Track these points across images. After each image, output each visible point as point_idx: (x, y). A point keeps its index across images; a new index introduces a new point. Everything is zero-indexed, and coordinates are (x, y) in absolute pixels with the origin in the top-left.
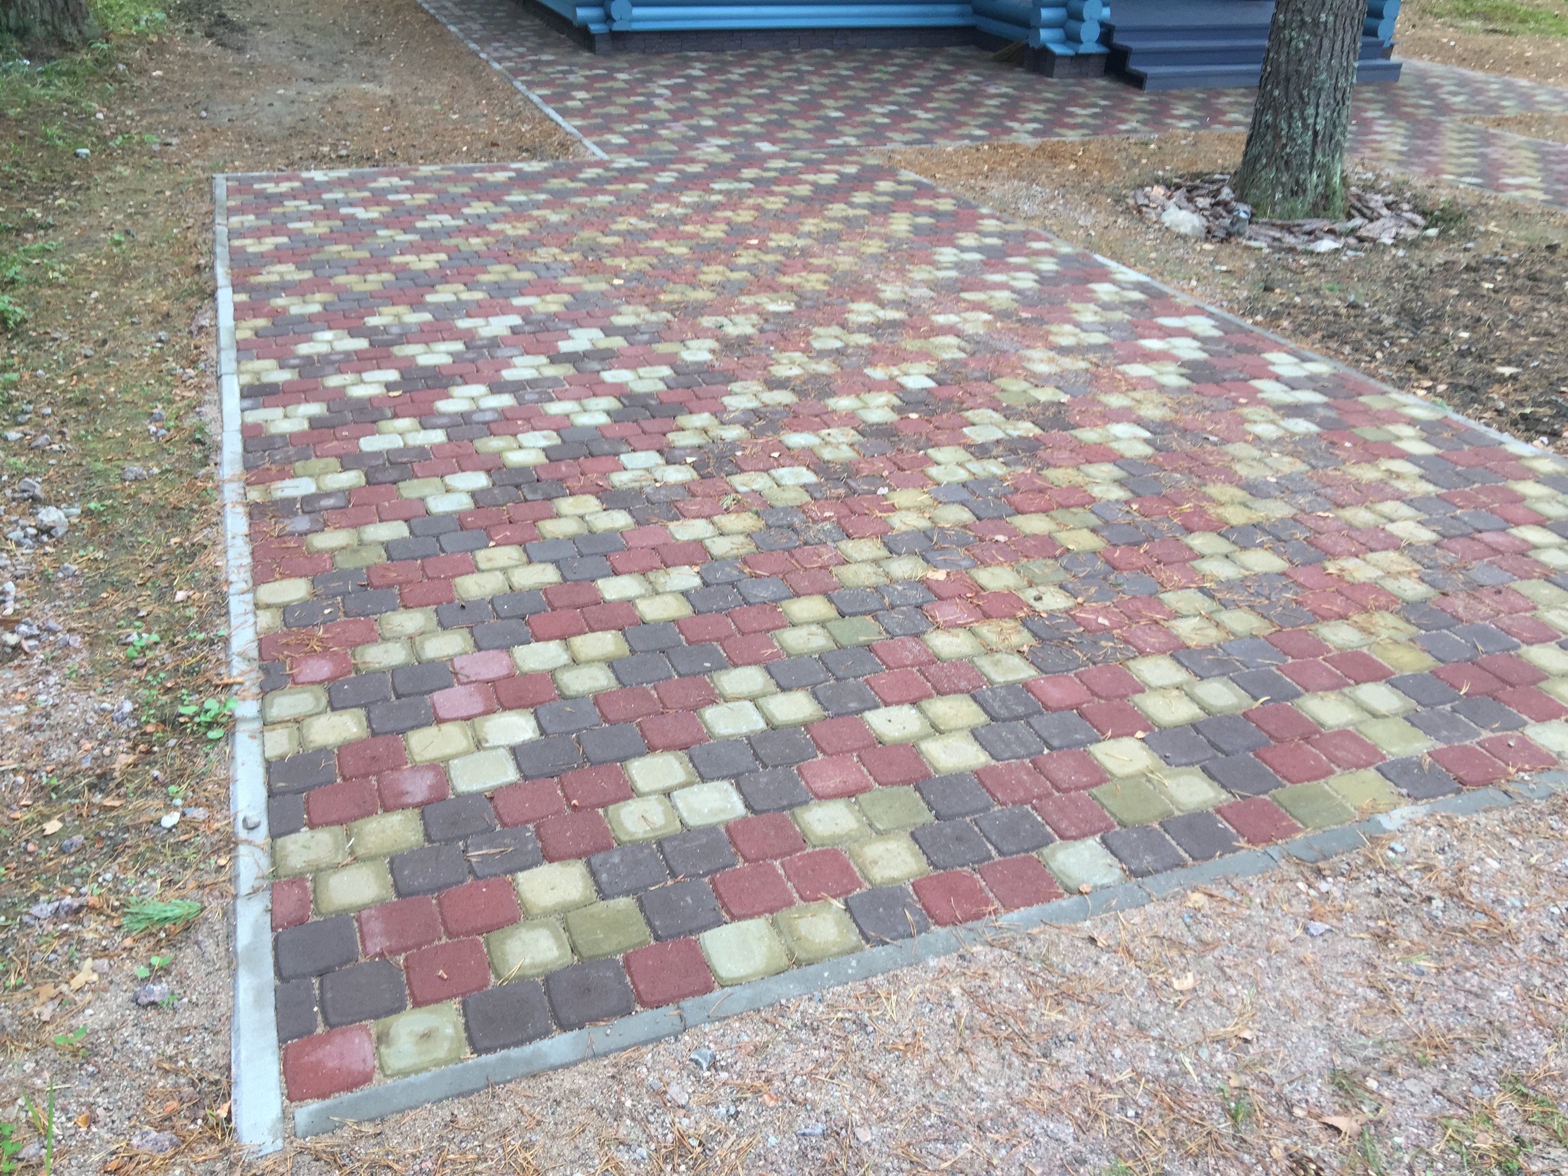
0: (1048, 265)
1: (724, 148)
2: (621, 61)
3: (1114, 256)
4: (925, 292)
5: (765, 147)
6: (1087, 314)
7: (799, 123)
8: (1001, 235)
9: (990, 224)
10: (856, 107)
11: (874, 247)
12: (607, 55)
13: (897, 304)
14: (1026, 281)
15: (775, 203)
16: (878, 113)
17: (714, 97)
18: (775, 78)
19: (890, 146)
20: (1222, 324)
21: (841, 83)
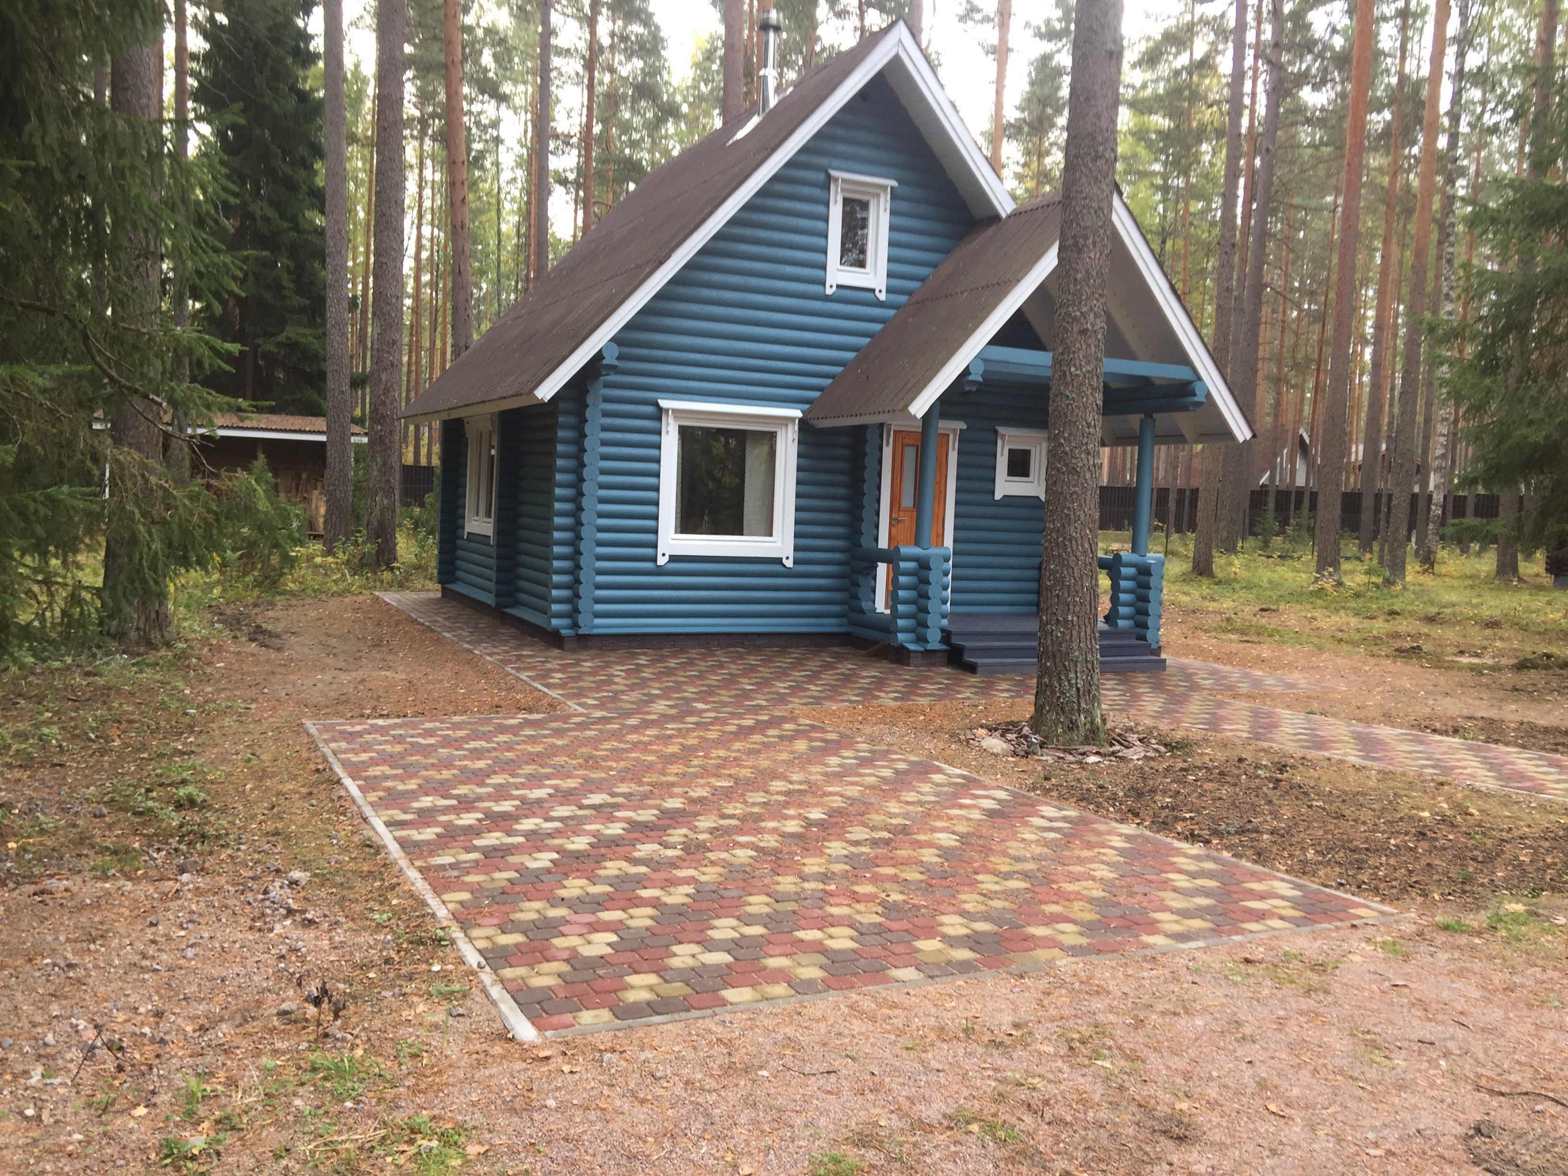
0: (902, 766)
1: (670, 706)
2: (584, 655)
3: (946, 762)
4: (819, 777)
5: (700, 706)
6: (926, 788)
7: (723, 692)
8: (870, 751)
9: (864, 746)
10: (765, 683)
11: (784, 756)
12: (573, 651)
13: (800, 783)
14: (887, 773)
15: (712, 735)
16: (781, 687)
17: (658, 677)
18: (702, 665)
19: (791, 706)
20: (1013, 794)
21: (752, 669)
